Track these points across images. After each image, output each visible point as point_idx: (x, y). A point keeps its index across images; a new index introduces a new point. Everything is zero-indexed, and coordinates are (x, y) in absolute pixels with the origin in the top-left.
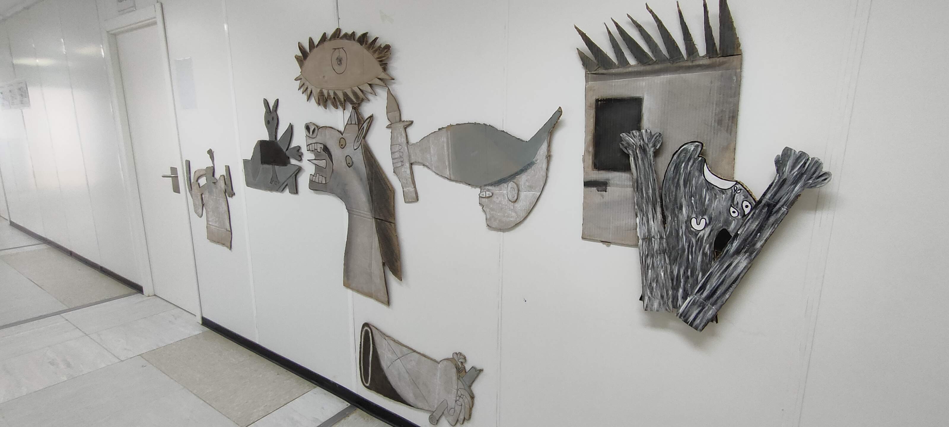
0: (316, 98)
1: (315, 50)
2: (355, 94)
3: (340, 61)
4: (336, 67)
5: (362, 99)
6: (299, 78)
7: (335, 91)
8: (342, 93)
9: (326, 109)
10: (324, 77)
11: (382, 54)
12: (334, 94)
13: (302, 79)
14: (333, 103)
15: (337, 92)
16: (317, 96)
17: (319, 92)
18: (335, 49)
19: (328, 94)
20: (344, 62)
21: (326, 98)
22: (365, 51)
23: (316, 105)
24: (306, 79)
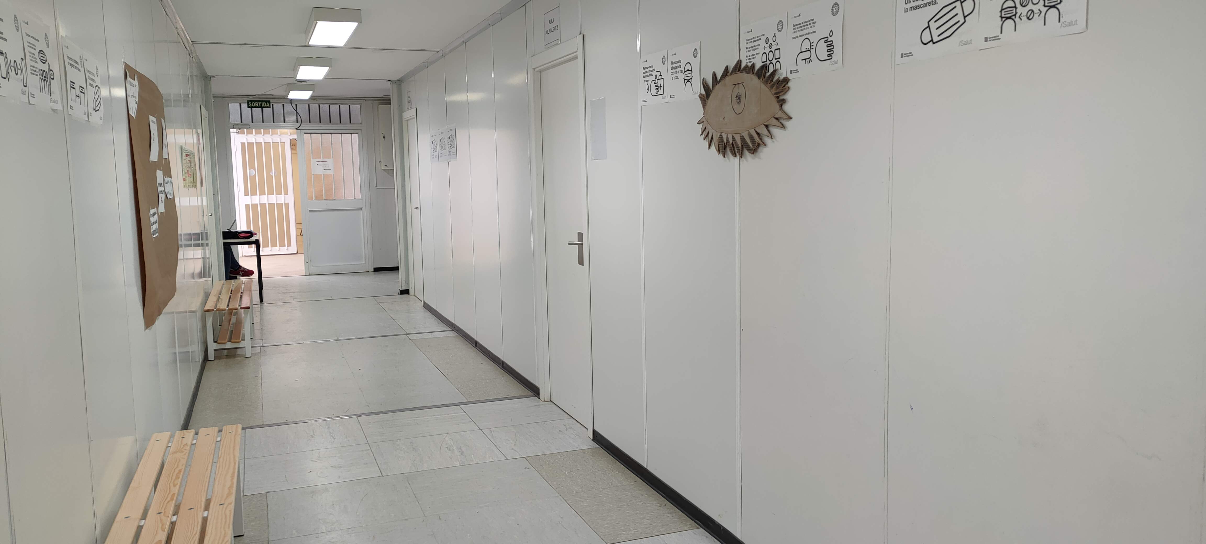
0: (716, 144)
1: (718, 87)
2: (751, 137)
3: (739, 98)
4: (736, 106)
5: (758, 143)
6: (702, 121)
7: (734, 135)
8: (740, 138)
9: (725, 157)
10: (724, 118)
11: (780, 89)
12: (732, 139)
13: (704, 122)
14: (732, 149)
15: (735, 136)
16: (717, 142)
17: (719, 137)
18: (735, 84)
19: (727, 138)
20: (742, 99)
21: (725, 144)
22: (763, 86)
23: (717, 153)
24: (708, 122)
